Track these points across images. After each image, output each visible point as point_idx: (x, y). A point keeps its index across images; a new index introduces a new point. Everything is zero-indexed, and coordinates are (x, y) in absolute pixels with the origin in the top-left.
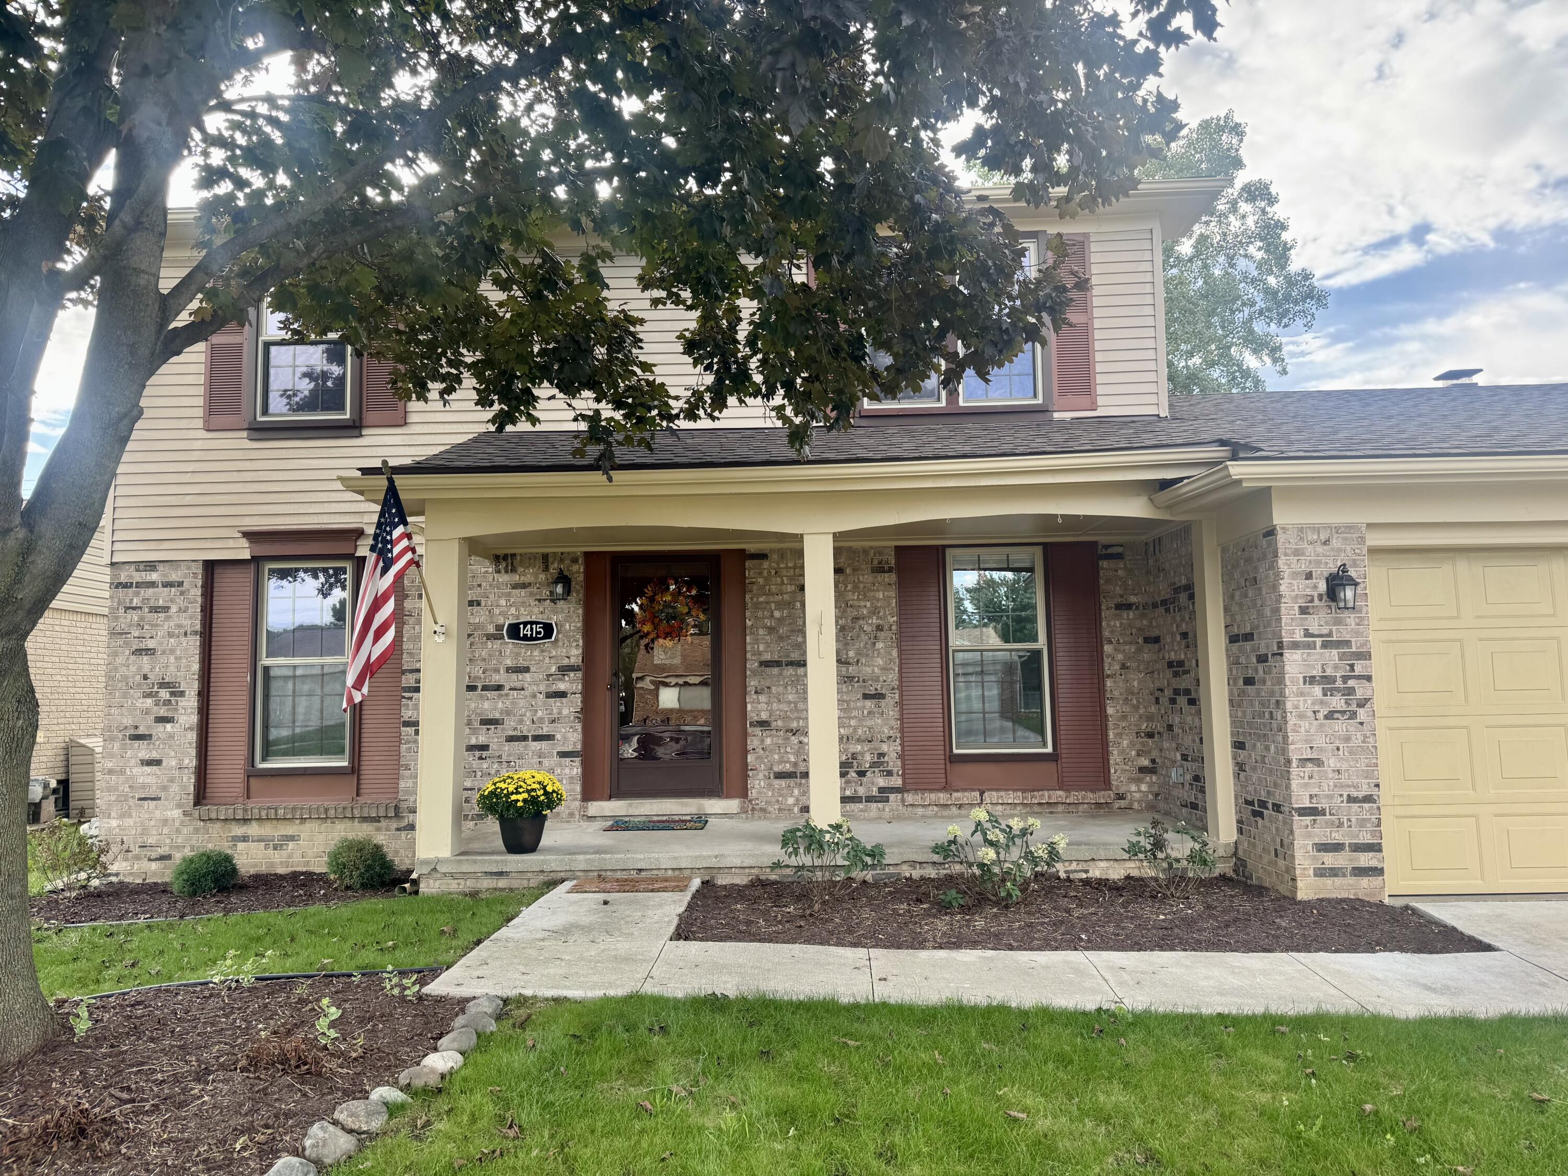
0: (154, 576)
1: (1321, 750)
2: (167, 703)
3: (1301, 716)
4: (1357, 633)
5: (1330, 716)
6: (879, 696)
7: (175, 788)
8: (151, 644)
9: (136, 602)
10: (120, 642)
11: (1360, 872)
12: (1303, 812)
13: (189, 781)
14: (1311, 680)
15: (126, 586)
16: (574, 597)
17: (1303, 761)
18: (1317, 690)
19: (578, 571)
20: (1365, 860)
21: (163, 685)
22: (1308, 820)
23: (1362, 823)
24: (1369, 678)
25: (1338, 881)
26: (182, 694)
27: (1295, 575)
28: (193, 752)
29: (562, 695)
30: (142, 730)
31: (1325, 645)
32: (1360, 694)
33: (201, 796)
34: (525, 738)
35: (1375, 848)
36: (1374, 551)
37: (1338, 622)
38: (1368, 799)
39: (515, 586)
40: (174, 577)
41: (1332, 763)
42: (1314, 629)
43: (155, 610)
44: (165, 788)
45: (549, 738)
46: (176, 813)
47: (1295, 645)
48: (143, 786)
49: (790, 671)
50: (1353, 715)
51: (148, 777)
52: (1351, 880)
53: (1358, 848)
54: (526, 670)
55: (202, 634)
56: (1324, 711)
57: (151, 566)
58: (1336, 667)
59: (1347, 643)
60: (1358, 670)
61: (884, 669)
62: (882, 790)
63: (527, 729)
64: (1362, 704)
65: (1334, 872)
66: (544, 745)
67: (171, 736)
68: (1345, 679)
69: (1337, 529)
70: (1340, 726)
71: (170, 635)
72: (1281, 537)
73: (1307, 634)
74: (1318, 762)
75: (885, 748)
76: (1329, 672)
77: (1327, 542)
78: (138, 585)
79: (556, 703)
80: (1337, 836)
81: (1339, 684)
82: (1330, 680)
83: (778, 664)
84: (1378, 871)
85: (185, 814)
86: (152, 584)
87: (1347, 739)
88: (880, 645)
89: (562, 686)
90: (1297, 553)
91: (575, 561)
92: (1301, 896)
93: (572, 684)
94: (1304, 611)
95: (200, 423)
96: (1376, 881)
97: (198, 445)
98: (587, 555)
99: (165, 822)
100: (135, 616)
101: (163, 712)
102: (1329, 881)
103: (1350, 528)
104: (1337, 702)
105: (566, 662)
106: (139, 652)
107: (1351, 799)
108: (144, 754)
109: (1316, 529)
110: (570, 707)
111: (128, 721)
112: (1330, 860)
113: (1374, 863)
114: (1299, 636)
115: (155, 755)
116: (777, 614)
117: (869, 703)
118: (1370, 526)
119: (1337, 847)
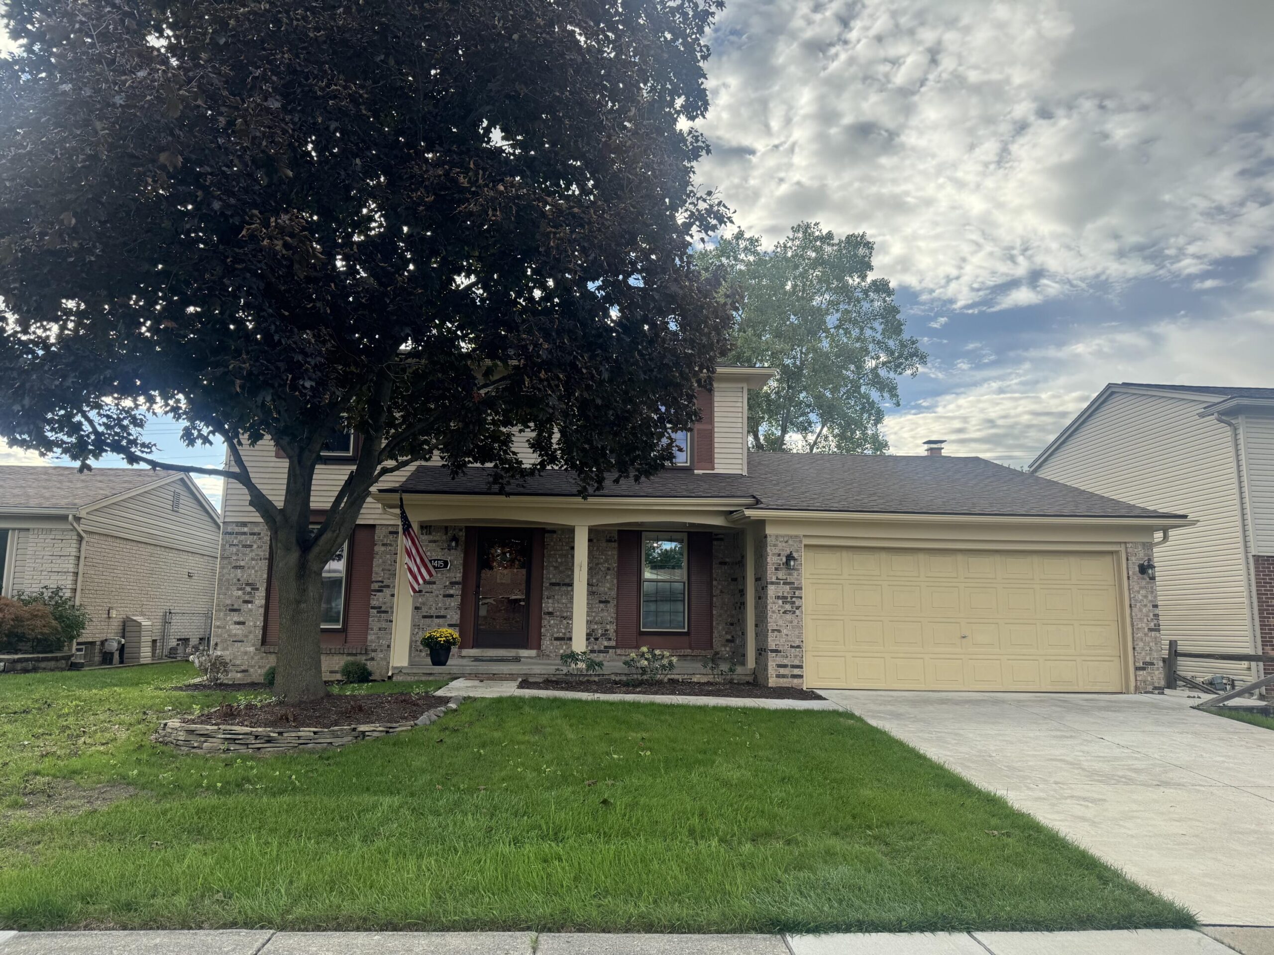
0: (246, 529)
1: (780, 626)
2: (250, 593)
3: (773, 612)
4: (797, 579)
5: (785, 612)
6: (607, 602)
7: (251, 636)
8: (242, 563)
9: (235, 542)
10: (226, 562)
11: (794, 676)
12: (773, 651)
13: (259, 633)
14: (778, 598)
15: (230, 534)
16: (459, 548)
17: (773, 631)
18: (780, 602)
19: (462, 534)
20: (796, 671)
21: (247, 584)
22: (774, 654)
23: (796, 656)
24: (801, 598)
25: (785, 680)
26: (257, 589)
27: (774, 554)
28: (262, 619)
29: (451, 596)
30: (236, 607)
31: (784, 584)
32: (797, 604)
33: (264, 642)
34: (432, 617)
35: (800, 667)
36: (806, 546)
37: (790, 574)
38: (798, 647)
39: (430, 542)
40: (256, 530)
41: (785, 631)
42: (780, 577)
43: (245, 546)
44: (246, 636)
45: (444, 617)
46: (252, 649)
47: (772, 583)
48: (235, 635)
49: (564, 588)
50: (794, 612)
51: (237, 630)
52: (790, 680)
53: (793, 667)
54: (434, 583)
55: (269, 559)
56: (783, 610)
57: (244, 524)
58: (788, 593)
59: (793, 583)
60: (797, 594)
61: (609, 589)
62: (606, 647)
63: (433, 612)
64: (798, 608)
65: (784, 676)
66: (441, 621)
67: (251, 610)
68: (792, 597)
69: (791, 537)
70: (789, 617)
71: (253, 559)
72: (769, 539)
73: (777, 579)
74: (779, 631)
75: (608, 627)
76: (785, 594)
77: (786, 542)
78: (237, 533)
79: (448, 600)
80: (785, 662)
81: (789, 599)
82: (786, 598)
83: (558, 584)
84: (801, 677)
85: (256, 649)
86: (245, 534)
87: (791, 622)
88: (608, 577)
89: (452, 592)
90: (775, 545)
91: (461, 530)
92: (770, 685)
93: (456, 591)
94: (776, 569)
95: (273, 454)
96: (800, 681)
97: (272, 464)
98: (466, 527)
99: (246, 653)
100: (234, 549)
101: (247, 598)
102: (781, 680)
103: (796, 536)
104: (788, 607)
105: (454, 580)
106: (236, 567)
107: (792, 647)
108: (236, 619)
109: (783, 536)
110: (455, 603)
111: (228, 602)
112: (782, 671)
113: (799, 673)
114: (774, 579)
115: (242, 619)
116: (559, 560)
117: (602, 605)
118: (804, 536)
119: (785, 666)
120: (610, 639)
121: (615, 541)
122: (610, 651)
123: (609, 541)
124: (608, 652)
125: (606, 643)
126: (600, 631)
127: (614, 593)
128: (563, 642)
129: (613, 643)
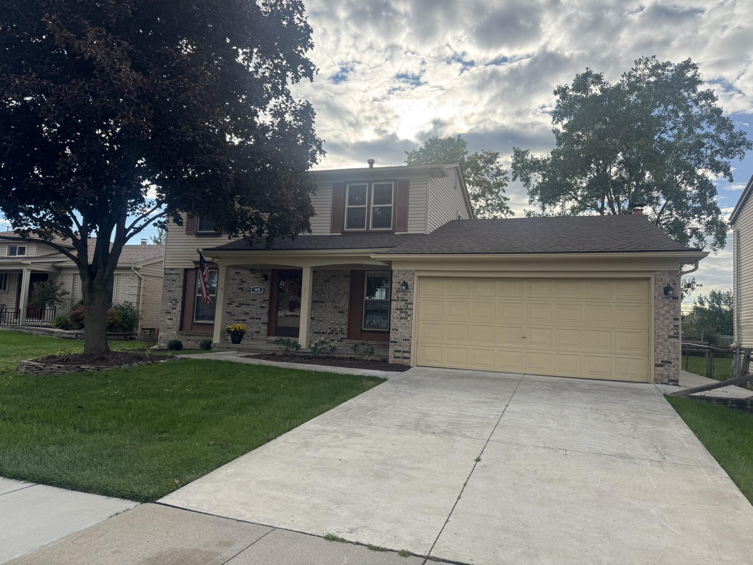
0: (173, 272)
1: (398, 327)
2: (175, 304)
3: (394, 318)
4: (410, 298)
5: (401, 318)
6: (343, 312)
7: (175, 326)
8: (172, 289)
9: (169, 278)
10: (165, 288)
11: (405, 358)
12: (392, 342)
13: (178, 324)
14: (397, 309)
15: (167, 274)
16: (268, 281)
17: (393, 329)
18: (399, 312)
19: (270, 274)
20: (406, 355)
21: (174, 300)
22: (393, 344)
23: (406, 346)
24: (412, 309)
25: (399, 360)
26: (178, 302)
27: (396, 282)
28: (179, 317)
29: (264, 307)
30: (169, 311)
31: (402, 301)
32: (409, 313)
33: (181, 328)
34: (254, 318)
35: (409, 352)
36: (420, 277)
37: (405, 295)
38: (408, 340)
39: (254, 278)
40: (178, 272)
41: (400, 330)
42: (399, 296)
43: (173, 280)
44: (173, 326)
45: (260, 319)
46: (175, 332)
47: (394, 300)
48: (169, 325)
49: (320, 304)
50: (407, 318)
51: (169, 322)
52: (402, 360)
53: (404, 352)
54: (255, 300)
55: (183, 287)
57: (173, 269)
58: (404, 306)
59: (407, 300)
60: (409, 307)
61: (344, 305)
62: (341, 338)
63: (255, 316)
64: (409, 316)
65: (398, 357)
66: (259, 320)
67: (175, 313)
68: (406, 309)
69: (407, 271)
70: (403, 321)
71: (176, 287)
72: (393, 273)
74: (397, 330)
75: (343, 327)
76: (402, 307)
77: (404, 274)
78: (170, 274)
79: (262, 310)
80: (400, 349)
81: (404, 310)
82: (402, 309)
83: (317, 302)
84: (409, 358)
85: (177, 333)
86: (173, 274)
87: (405, 324)
88: (344, 298)
89: (264, 305)
90: (397, 277)
91: (269, 271)
92: (389, 362)
93: (266, 305)
94: (397, 292)
95: (185, 233)
96: (408, 360)
97: (184, 238)
98: (273, 269)
99: (173, 334)
100: (169, 282)
101: (174, 307)
102: (397, 360)
103: (411, 271)
104: (403, 315)
105: (265, 299)
106: (169, 291)
107: (404, 340)
108: (169, 317)
109: (402, 271)
110: (265, 311)
111: (166, 308)
112: (397, 354)
113: (408, 356)
114: (395, 298)
115: (171, 317)
116: (318, 288)
117: (340, 314)
118: (415, 270)
119: (399, 351)
120: (344, 334)
121: (348, 277)
122: (344, 340)
123: (346, 277)
124: (342, 341)
125: (342, 336)
126: (339, 329)
127: (347, 307)
128: (319, 335)
129: (346, 336)
